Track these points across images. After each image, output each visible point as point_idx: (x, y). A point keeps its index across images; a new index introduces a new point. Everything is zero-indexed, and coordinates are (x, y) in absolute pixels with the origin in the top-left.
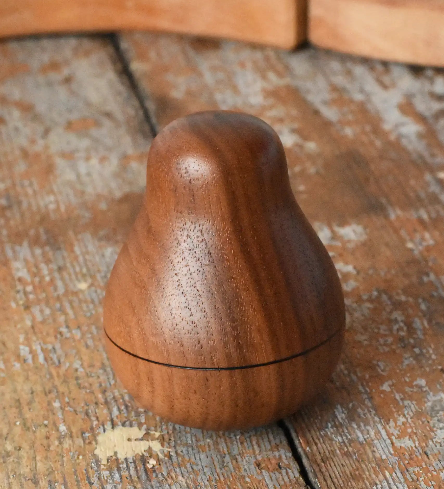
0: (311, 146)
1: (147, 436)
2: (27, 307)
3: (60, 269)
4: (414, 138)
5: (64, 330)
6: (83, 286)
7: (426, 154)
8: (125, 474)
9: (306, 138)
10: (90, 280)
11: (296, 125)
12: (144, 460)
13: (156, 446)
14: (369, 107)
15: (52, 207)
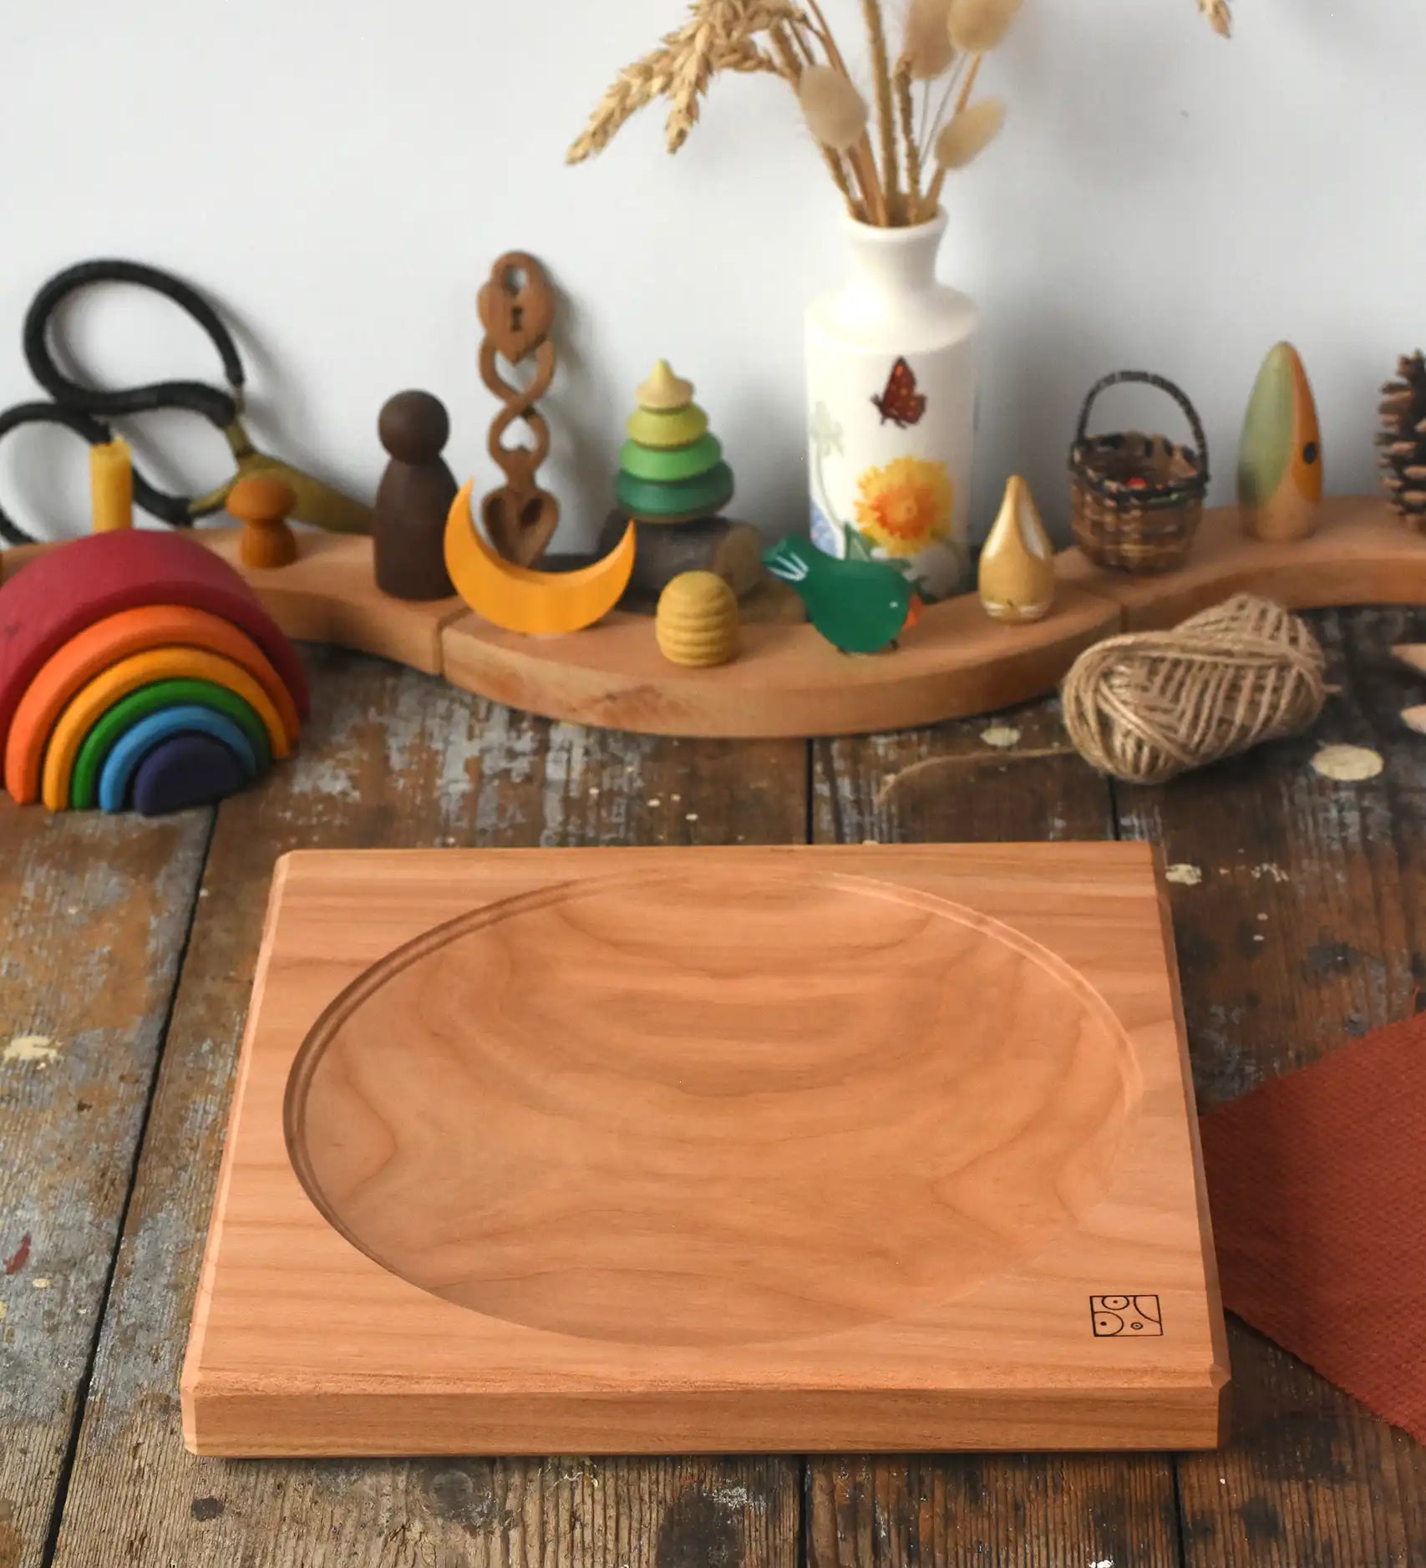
0: (356, 794)
1: (50, 1046)
2: (16, 925)
3: (63, 893)
4: (454, 798)
5: (36, 949)
6: (72, 911)
7: (452, 817)
8: (17, 1071)
9: (355, 787)
10: (81, 906)
11: (356, 772)
12: (37, 1062)
13: (53, 1054)
14: (440, 759)
15: (90, 831)
